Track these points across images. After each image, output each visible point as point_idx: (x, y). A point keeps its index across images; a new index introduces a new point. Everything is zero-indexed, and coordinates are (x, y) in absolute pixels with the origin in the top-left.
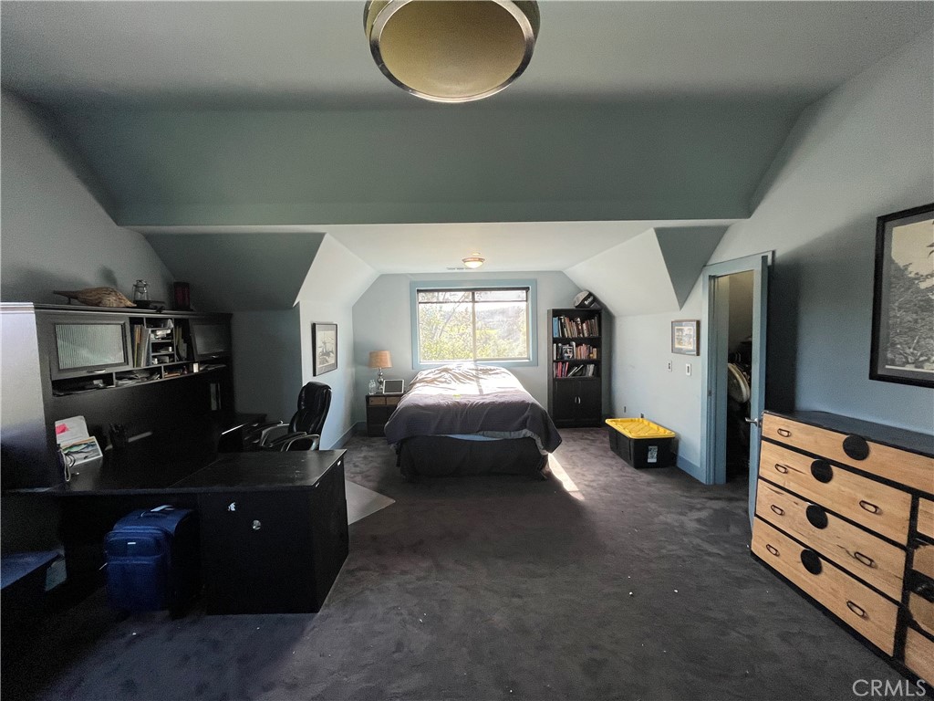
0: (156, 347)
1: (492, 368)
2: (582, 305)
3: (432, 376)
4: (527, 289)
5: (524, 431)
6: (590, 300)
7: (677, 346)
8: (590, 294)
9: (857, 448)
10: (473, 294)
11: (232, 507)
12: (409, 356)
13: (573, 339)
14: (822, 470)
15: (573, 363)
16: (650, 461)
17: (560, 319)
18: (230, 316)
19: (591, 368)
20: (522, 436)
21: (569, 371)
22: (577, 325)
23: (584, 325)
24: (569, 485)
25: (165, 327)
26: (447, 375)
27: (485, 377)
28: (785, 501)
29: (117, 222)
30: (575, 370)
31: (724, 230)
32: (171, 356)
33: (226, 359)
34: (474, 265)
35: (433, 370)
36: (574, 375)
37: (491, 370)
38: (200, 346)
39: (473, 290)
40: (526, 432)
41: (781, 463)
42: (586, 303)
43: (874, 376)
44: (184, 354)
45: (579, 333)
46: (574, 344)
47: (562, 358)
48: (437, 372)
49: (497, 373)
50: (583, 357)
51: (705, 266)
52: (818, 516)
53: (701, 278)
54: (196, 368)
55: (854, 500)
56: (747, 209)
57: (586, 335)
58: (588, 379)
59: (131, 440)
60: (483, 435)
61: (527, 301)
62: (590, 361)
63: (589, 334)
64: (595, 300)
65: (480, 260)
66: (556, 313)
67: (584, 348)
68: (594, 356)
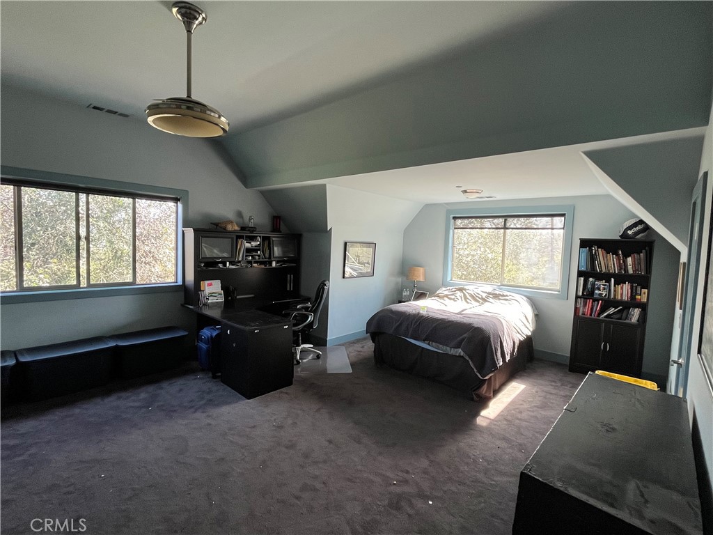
0: (248, 251)
2: (625, 235)
3: (446, 293)
4: (565, 215)
5: (460, 350)
10: (505, 220)
11: (229, 332)
12: (440, 275)
13: (614, 275)
15: (608, 303)
17: (591, 251)
18: (300, 235)
19: (636, 312)
21: (602, 311)
22: (619, 259)
23: (629, 260)
25: (257, 241)
26: (459, 294)
27: (493, 301)
29: (246, 186)
30: (612, 310)
32: (259, 256)
33: (297, 260)
35: (451, 288)
36: (610, 316)
37: (503, 296)
38: (277, 251)
39: (506, 217)
40: (461, 352)
42: (630, 232)
44: (267, 255)
45: (620, 269)
46: (613, 280)
47: (592, 293)
48: (453, 290)
49: (507, 300)
50: (625, 298)
54: (274, 264)
57: (631, 271)
58: (632, 325)
59: (238, 297)
60: (429, 345)
61: (563, 229)
62: (635, 304)
63: (635, 271)
66: (585, 243)
67: (627, 287)
68: (641, 298)
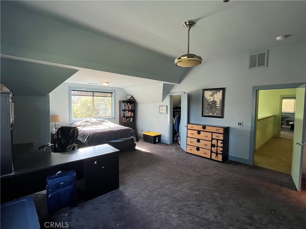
1: (104, 120)
2: (130, 99)
4: (112, 93)
6: (132, 98)
7: (161, 112)
8: (132, 97)
9: (204, 127)
11: (96, 163)
12: (68, 117)
13: (127, 110)
14: (199, 132)
15: (127, 118)
16: (156, 141)
17: (124, 104)
19: (132, 119)
20: (130, 139)
21: (126, 120)
22: (128, 106)
23: (130, 105)
24: (143, 150)
26: (89, 123)
27: (102, 123)
28: (193, 140)
31: (174, 85)
34: (106, 84)
36: (127, 121)
39: (93, 92)
40: (132, 137)
41: (192, 133)
42: (131, 99)
43: (202, 116)
45: (129, 108)
46: (127, 111)
47: (124, 116)
48: (84, 122)
49: (106, 122)
51: (169, 93)
52: (198, 141)
53: (168, 95)
55: (204, 136)
56: (179, 82)
58: (131, 122)
60: (120, 140)
61: (112, 97)
62: (131, 117)
63: (131, 108)
64: (133, 98)
65: (108, 83)
66: (123, 102)
67: (130, 113)
68: (132, 115)
